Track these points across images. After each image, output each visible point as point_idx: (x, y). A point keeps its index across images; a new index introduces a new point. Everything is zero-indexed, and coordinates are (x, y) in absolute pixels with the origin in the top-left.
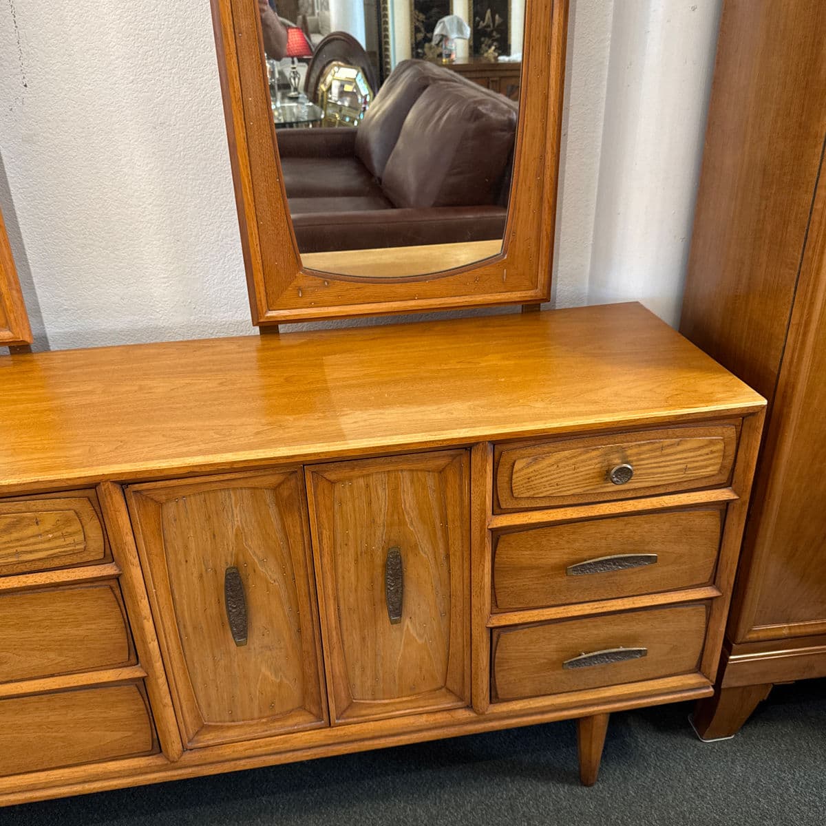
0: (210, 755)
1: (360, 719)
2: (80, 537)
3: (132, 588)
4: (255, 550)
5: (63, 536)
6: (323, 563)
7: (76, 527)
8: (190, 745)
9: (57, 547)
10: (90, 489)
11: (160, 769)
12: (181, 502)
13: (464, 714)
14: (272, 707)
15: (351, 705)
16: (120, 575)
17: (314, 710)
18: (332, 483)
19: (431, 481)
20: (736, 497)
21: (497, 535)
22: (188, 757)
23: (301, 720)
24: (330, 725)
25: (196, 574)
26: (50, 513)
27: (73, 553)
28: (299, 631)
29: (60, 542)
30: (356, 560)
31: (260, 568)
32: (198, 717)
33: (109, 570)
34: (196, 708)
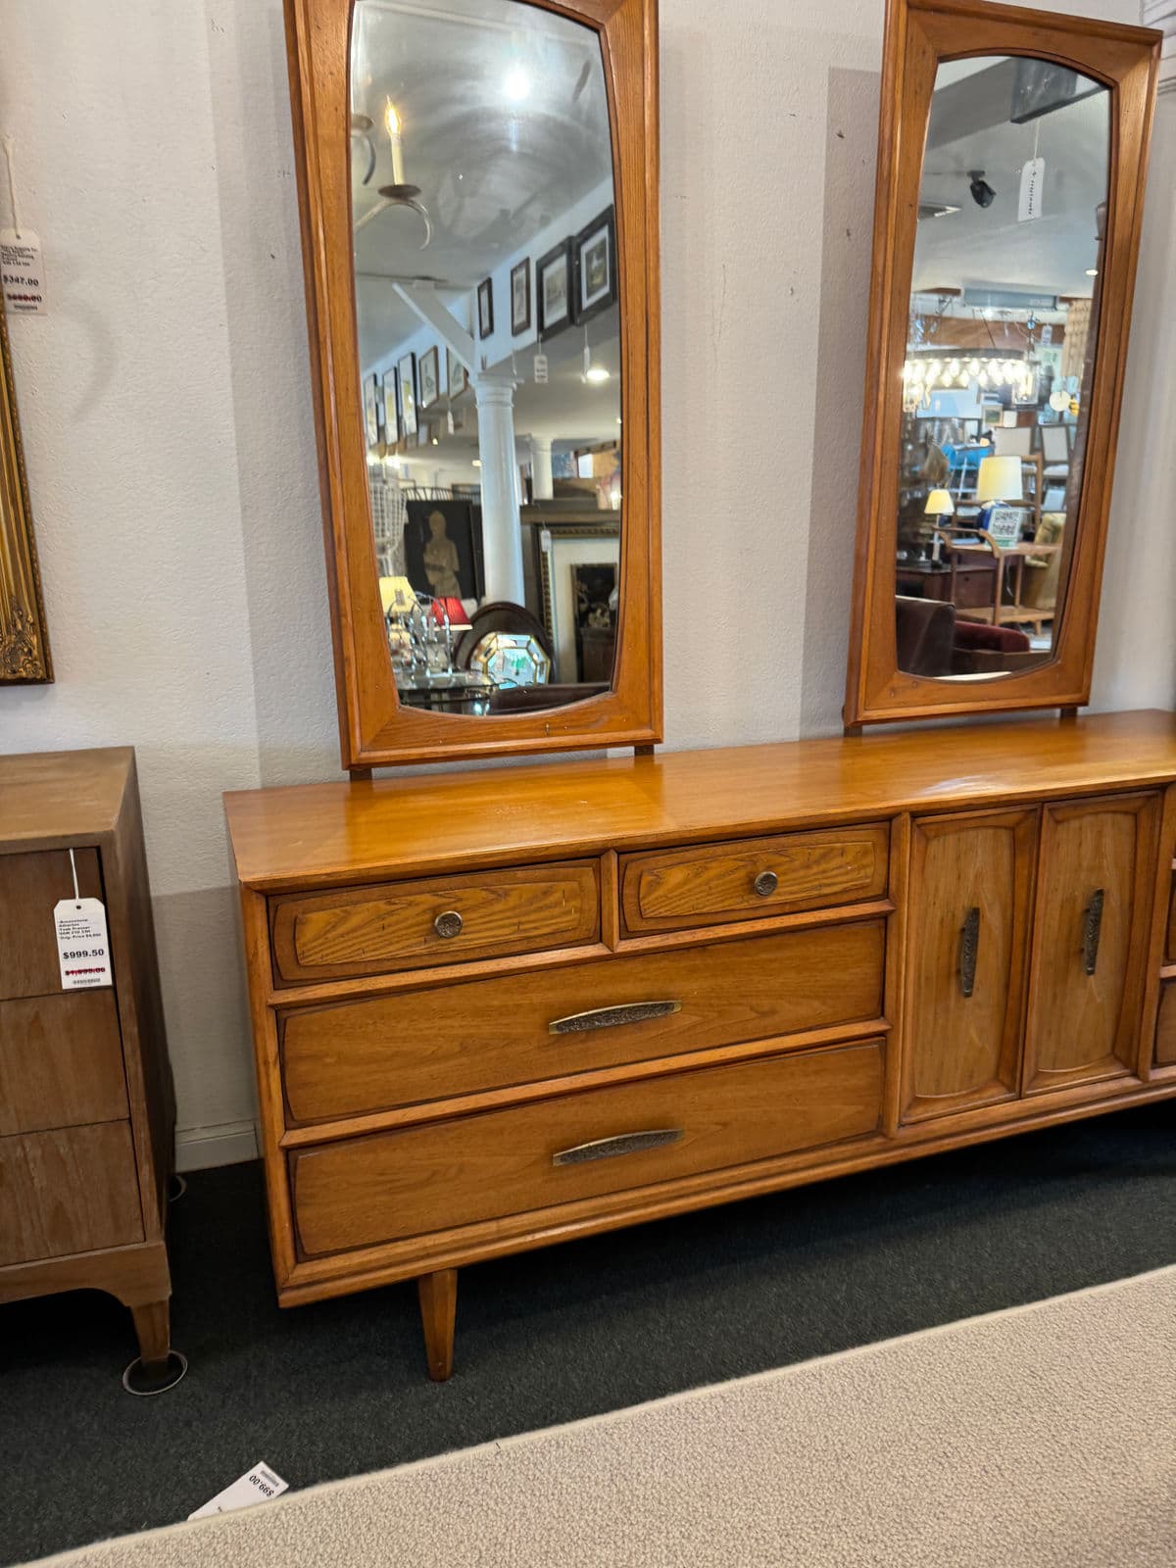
0: (922, 1131)
1: (1041, 1090)
2: (869, 871)
3: (897, 928)
4: (988, 895)
5: (859, 869)
7: (870, 859)
8: (904, 1120)
9: (852, 881)
10: (886, 821)
12: (942, 840)
13: (1131, 1082)
14: (972, 1077)
15: (1038, 1074)
16: (892, 912)
17: (1007, 1080)
18: (1061, 822)
19: (1126, 822)
23: (997, 1091)
24: (1021, 1096)
25: (938, 919)
26: (852, 844)
27: (862, 887)
28: (1007, 986)
29: (854, 875)
31: (988, 916)
32: (913, 1088)
33: (880, 907)
34: (913, 1076)
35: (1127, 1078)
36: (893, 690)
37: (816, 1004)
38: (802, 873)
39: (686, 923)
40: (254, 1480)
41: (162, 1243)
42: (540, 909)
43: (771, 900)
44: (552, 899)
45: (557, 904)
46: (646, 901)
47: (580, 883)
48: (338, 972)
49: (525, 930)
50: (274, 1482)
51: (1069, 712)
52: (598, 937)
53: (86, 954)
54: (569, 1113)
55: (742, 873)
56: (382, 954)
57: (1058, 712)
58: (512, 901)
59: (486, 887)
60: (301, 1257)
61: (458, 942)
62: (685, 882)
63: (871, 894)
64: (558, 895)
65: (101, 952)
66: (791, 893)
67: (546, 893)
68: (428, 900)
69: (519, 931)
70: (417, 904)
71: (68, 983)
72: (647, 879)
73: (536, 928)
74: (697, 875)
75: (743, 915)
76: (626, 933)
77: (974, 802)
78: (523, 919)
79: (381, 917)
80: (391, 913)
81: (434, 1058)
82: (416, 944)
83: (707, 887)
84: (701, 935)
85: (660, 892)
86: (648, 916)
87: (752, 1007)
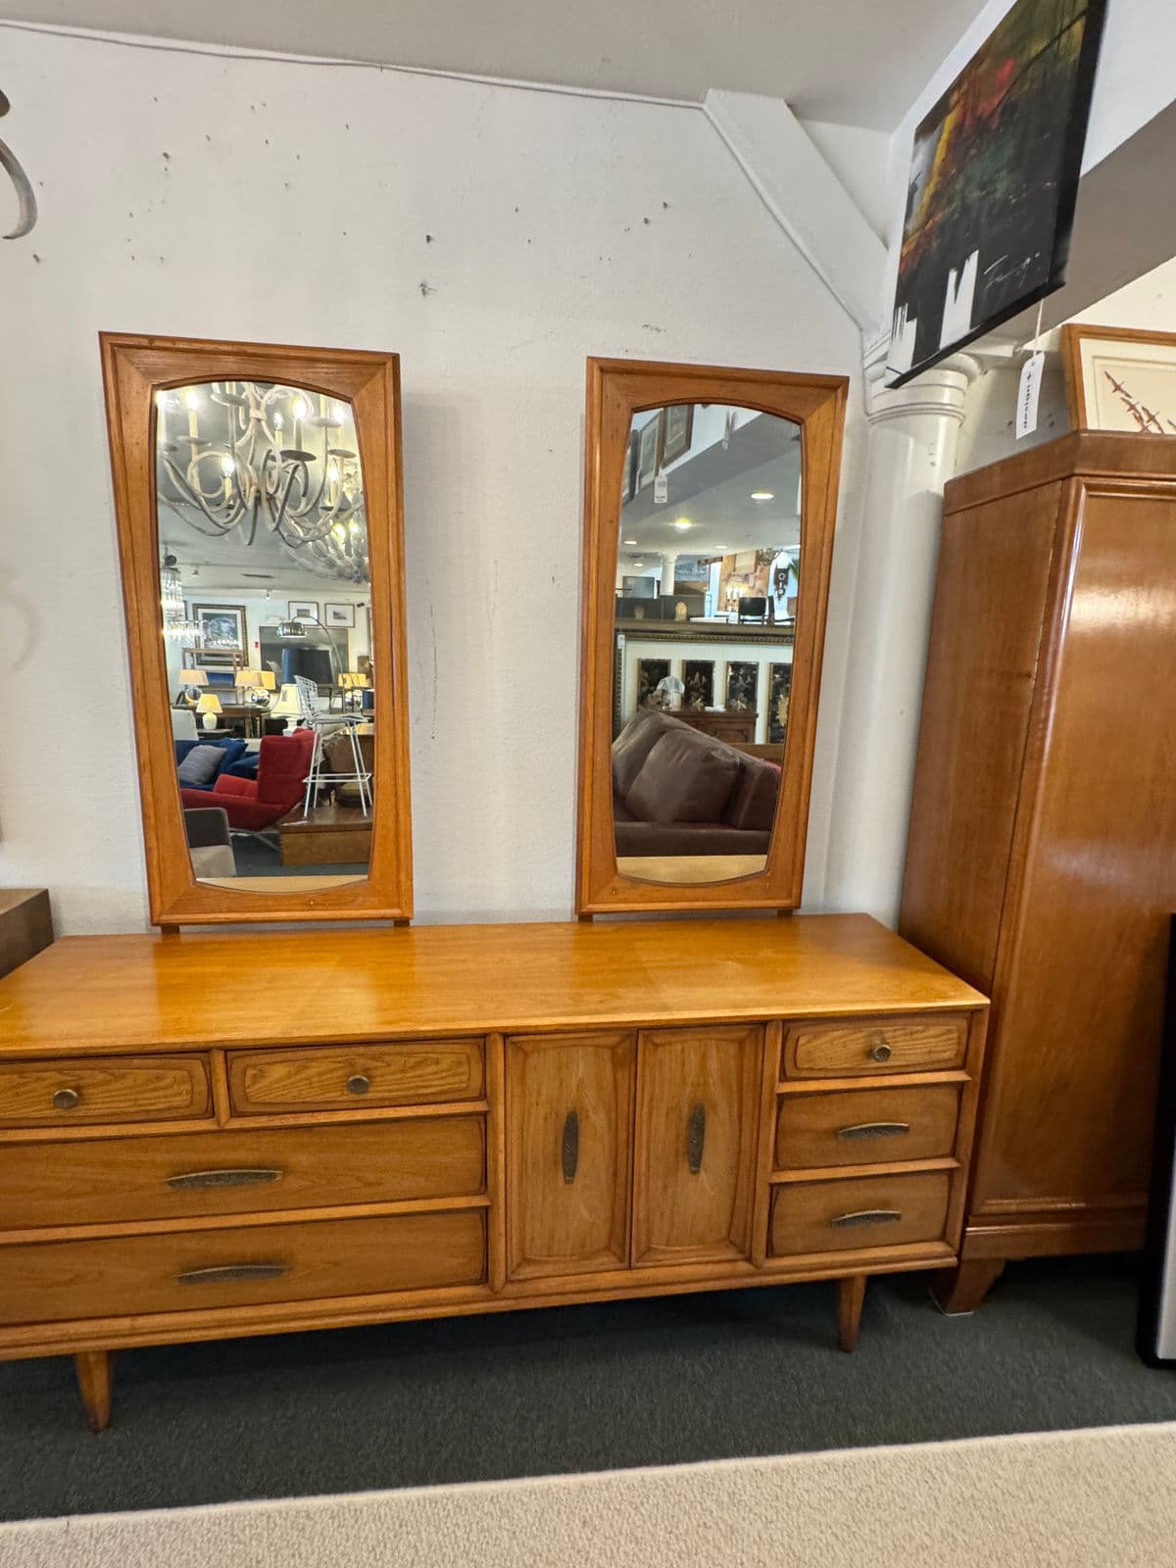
0: (528, 1288)
1: (657, 1264)
2: (464, 1078)
3: (495, 1125)
4: (590, 1099)
5: (454, 1075)
6: (642, 1113)
7: (465, 1068)
8: (513, 1277)
9: (447, 1085)
10: (481, 1040)
11: (488, 1299)
12: (542, 1054)
13: (744, 1266)
14: (583, 1246)
15: (649, 1249)
16: (488, 1112)
17: (618, 1252)
18: (657, 1046)
19: (732, 1049)
20: (969, 1079)
21: (782, 1098)
22: (512, 1289)
23: (606, 1260)
24: (630, 1268)
25: (543, 1115)
26: (448, 1055)
27: (458, 1090)
28: (615, 1174)
29: (450, 1080)
30: (668, 1113)
31: (593, 1117)
32: (522, 1249)
33: (480, 1106)
34: (522, 1241)
35: (740, 1263)
36: (614, 889)
37: (420, 1179)
38: (398, 1076)
39: (291, 1108)
42: (153, 1090)
43: (369, 1096)
44: (162, 1084)
45: (169, 1087)
46: (251, 1090)
47: (189, 1072)
49: (140, 1105)
52: (211, 1113)
54: (191, 1244)
55: (340, 1073)
56: (14, 1114)
58: (129, 1082)
59: (103, 1070)
61: (81, 1111)
62: (289, 1076)
63: (469, 1096)
64: (167, 1081)
66: (390, 1091)
67: (159, 1078)
68: (55, 1077)
69: (135, 1105)
70: (45, 1079)
72: (251, 1072)
73: (152, 1104)
74: (297, 1073)
75: (345, 1106)
76: (235, 1113)
77: (563, 1027)
78: (139, 1096)
79: (15, 1087)
80: (25, 1084)
81: (69, 1195)
82: (47, 1109)
83: (308, 1082)
84: (305, 1119)
85: (264, 1083)
86: (254, 1101)
87: (358, 1179)
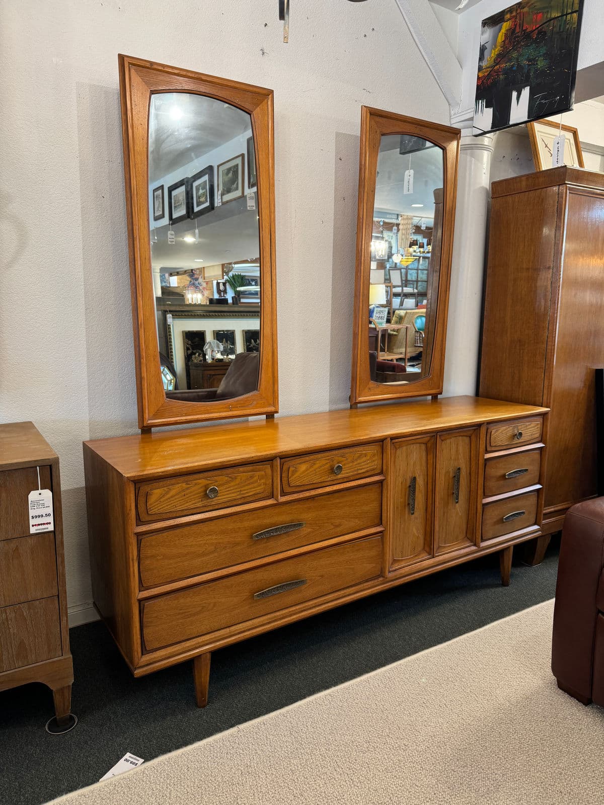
0: (398, 574)
1: (442, 553)
2: (375, 463)
3: (387, 486)
4: (418, 472)
5: (372, 462)
7: (376, 458)
8: (391, 570)
9: (370, 467)
10: (381, 441)
12: (402, 449)
13: (474, 548)
14: (414, 550)
15: (439, 547)
16: (385, 479)
17: (428, 550)
18: (443, 440)
19: (467, 440)
20: (544, 445)
21: (486, 462)
22: (391, 576)
23: (425, 554)
24: (434, 556)
25: (401, 482)
26: (371, 451)
27: (373, 469)
28: (427, 509)
29: (370, 465)
30: (445, 475)
31: (418, 480)
32: (393, 555)
33: (381, 478)
35: (472, 547)
36: (369, 389)
37: (357, 521)
38: (351, 464)
39: (306, 488)
40: (127, 760)
41: (71, 656)
42: (249, 484)
43: (340, 476)
45: (256, 481)
46: (292, 478)
47: (264, 472)
48: (165, 516)
49: (242, 494)
50: (137, 760)
51: (435, 397)
52: (272, 496)
53: (42, 516)
54: (260, 575)
55: (328, 466)
56: (183, 507)
57: (430, 397)
58: (238, 481)
59: (227, 475)
60: (144, 652)
61: (216, 501)
62: (307, 470)
63: (377, 472)
64: (255, 478)
65: (49, 515)
66: (347, 473)
67: (252, 477)
68: (203, 482)
69: (240, 494)
70: (199, 484)
71: (33, 530)
72: (291, 469)
73: (247, 493)
74: (311, 467)
75: (328, 484)
76: (283, 494)
77: (413, 433)
78: (242, 489)
79: (183, 491)
80: (188, 488)
81: (204, 554)
82: (198, 502)
83: (315, 472)
84: (313, 493)
85: (297, 474)
86: (292, 485)
87: (332, 524)
